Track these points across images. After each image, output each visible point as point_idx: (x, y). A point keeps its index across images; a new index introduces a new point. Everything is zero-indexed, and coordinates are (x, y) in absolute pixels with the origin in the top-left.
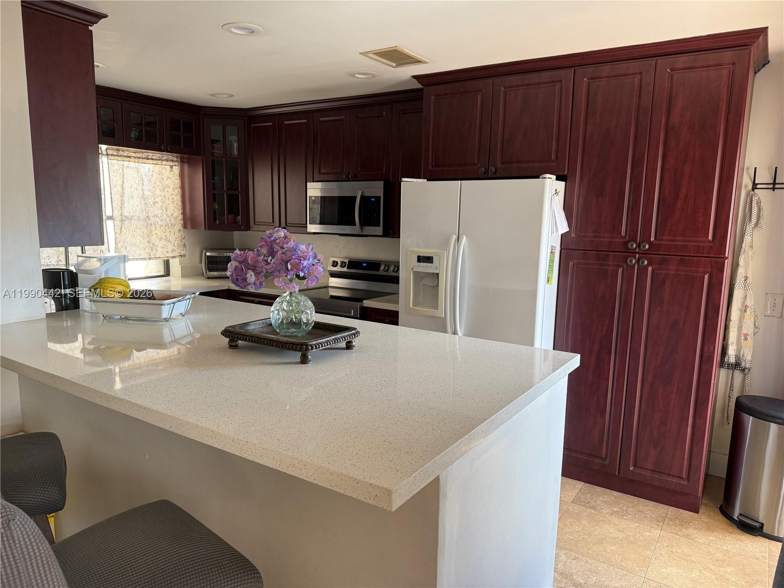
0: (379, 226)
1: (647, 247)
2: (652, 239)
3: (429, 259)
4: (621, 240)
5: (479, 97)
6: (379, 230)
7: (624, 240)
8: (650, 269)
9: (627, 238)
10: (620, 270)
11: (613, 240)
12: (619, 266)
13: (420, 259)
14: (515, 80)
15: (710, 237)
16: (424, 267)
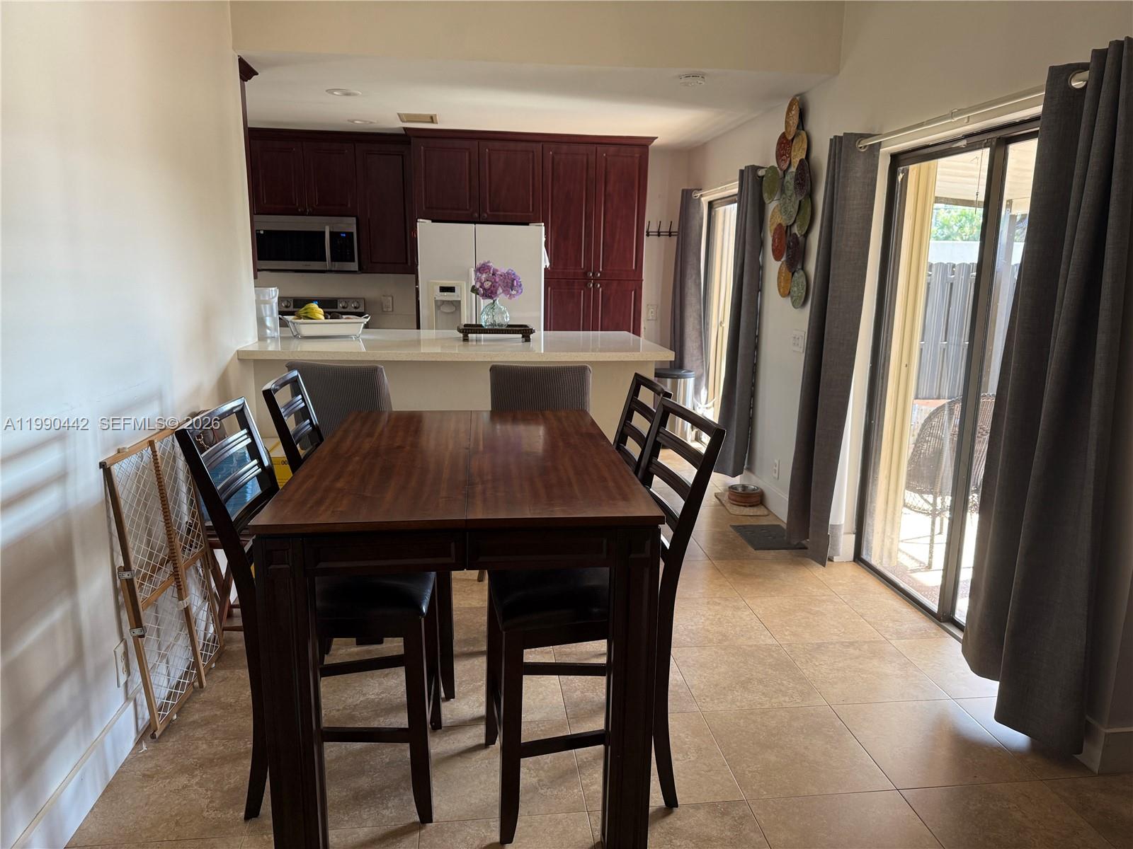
0: (354, 261)
1: (599, 275)
2: (601, 270)
3: (451, 289)
4: (582, 271)
5: (467, 154)
6: (354, 266)
7: (583, 271)
8: (601, 290)
9: (586, 269)
10: (582, 292)
11: (576, 271)
12: (582, 289)
13: (443, 289)
14: (497, 145)
15: (634, 268)
16: (447, 296)
